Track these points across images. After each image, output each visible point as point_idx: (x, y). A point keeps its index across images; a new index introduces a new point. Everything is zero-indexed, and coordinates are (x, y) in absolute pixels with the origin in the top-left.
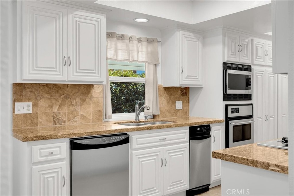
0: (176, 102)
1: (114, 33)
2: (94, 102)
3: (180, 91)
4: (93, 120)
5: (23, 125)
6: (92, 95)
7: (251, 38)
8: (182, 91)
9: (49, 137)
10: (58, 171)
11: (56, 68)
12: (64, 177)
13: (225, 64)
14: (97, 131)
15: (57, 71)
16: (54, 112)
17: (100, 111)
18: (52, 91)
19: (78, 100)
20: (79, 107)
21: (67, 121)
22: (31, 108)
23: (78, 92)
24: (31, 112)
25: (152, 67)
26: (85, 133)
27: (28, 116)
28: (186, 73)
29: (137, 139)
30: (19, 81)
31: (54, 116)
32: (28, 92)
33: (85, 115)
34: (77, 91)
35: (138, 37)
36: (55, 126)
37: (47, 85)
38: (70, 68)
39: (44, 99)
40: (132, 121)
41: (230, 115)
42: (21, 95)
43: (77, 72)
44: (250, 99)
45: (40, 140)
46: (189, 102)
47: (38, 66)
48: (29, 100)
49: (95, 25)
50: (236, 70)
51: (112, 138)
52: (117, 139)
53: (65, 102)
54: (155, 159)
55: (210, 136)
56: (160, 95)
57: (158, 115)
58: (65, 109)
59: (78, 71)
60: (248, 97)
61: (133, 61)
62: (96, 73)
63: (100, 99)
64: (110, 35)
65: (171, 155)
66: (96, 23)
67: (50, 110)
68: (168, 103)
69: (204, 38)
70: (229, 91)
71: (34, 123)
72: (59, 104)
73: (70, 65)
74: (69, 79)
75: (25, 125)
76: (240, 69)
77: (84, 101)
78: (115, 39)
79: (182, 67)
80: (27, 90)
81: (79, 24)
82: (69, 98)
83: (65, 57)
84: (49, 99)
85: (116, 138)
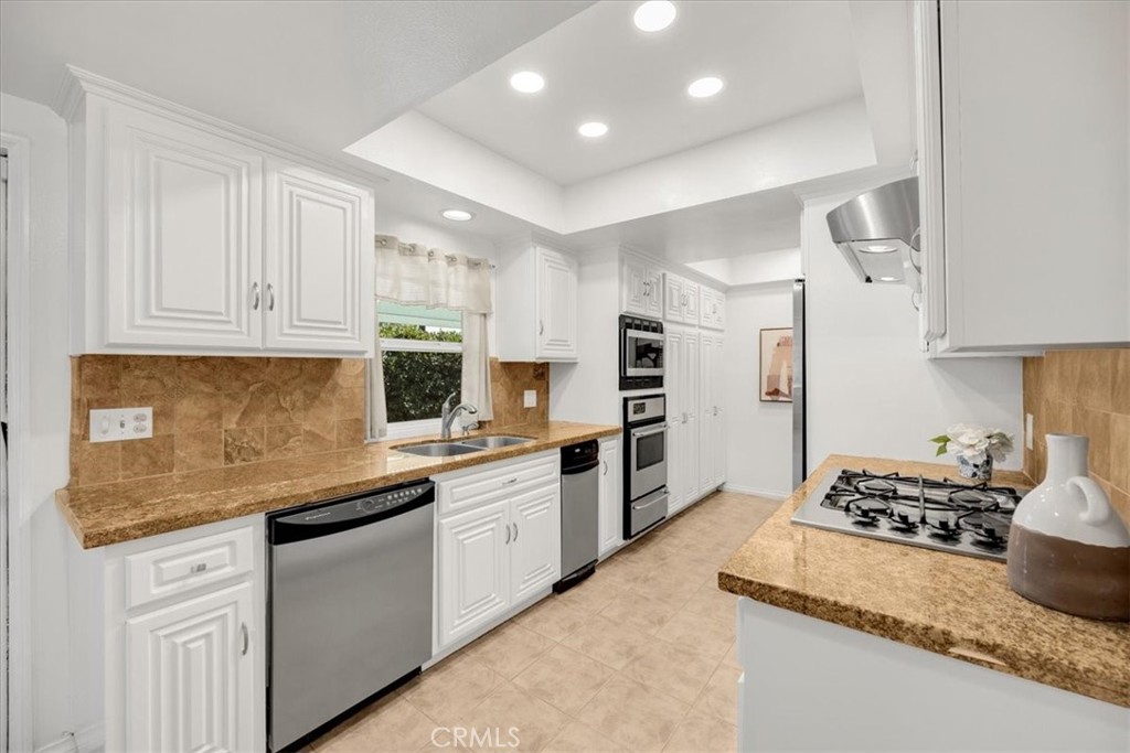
0: (526, 392)
1: (393, 239)
2: (343, 399)
3: (531, 371)
4: (339, 442)
5: (121, 473)
6: (337, 384)
7: (663, 271)
8: (535, 370)
9: (190, 519)
10: (226, 614)
11: (228, 315)
12: (244, 627)
13: (622, 318)
14: (349, 482)
15: (230, 322)
16: (226, 431)
17: (358, 420)
18: (221, 375)
19: (298, 396)
20: (301, 414)
21: (265, 451)
22: (149, 424)
23: (297, 377)
24: (148, 434)
25: (477, 319)
26: (315, 493)
27: (139, 445)
28: (548, 334)
29: (452, 488)
30: (92, 348)
31: (226, 441)
32: (138, 377)
33: (317, 432)
34: (296, 373)
35: (449, 253)
36: (230, 466)
37: (204, 359)
38: (273, 316)
39: (194, 397)
40: (435, 439)
41: (632, 418)
42: (113, 388)
43: (292, 326)
44: (661, 385)
45: (156, 533)
46: (548, 393)
47: (165, 305)
48: (142, 400)
49: (344, 209)
50: (640, 329)
51: (390, 497)
52: (405, 496)
53: (262, 402)
54: (492, 529)
55: (597, 464)
56: (494, 380)
57: (490, 422)
58: (261, 419)
59: (296, 323)
60: (657, 381)
61: (437, 305)
62: (346, 330)
63: (357, 391)
64: (382, 242)
65: (525, 514)
66: (348, 206)
67: (215, 425)
68: (510, 394)
69: (580, 265)
70: (631, 372)
71: (159, 463)
72: (242, 407)
73: (271, 308)
74: (269, 345)
75: (128, 472)
76: (646, 329)
77: (316, 397)
78: (396, 252)
79: (541, 322)
80: (137, 372)
81: (299, 203)
82: (272, 391)
83: (255, 285)
84: (211, 396)
85: (402, 494)
